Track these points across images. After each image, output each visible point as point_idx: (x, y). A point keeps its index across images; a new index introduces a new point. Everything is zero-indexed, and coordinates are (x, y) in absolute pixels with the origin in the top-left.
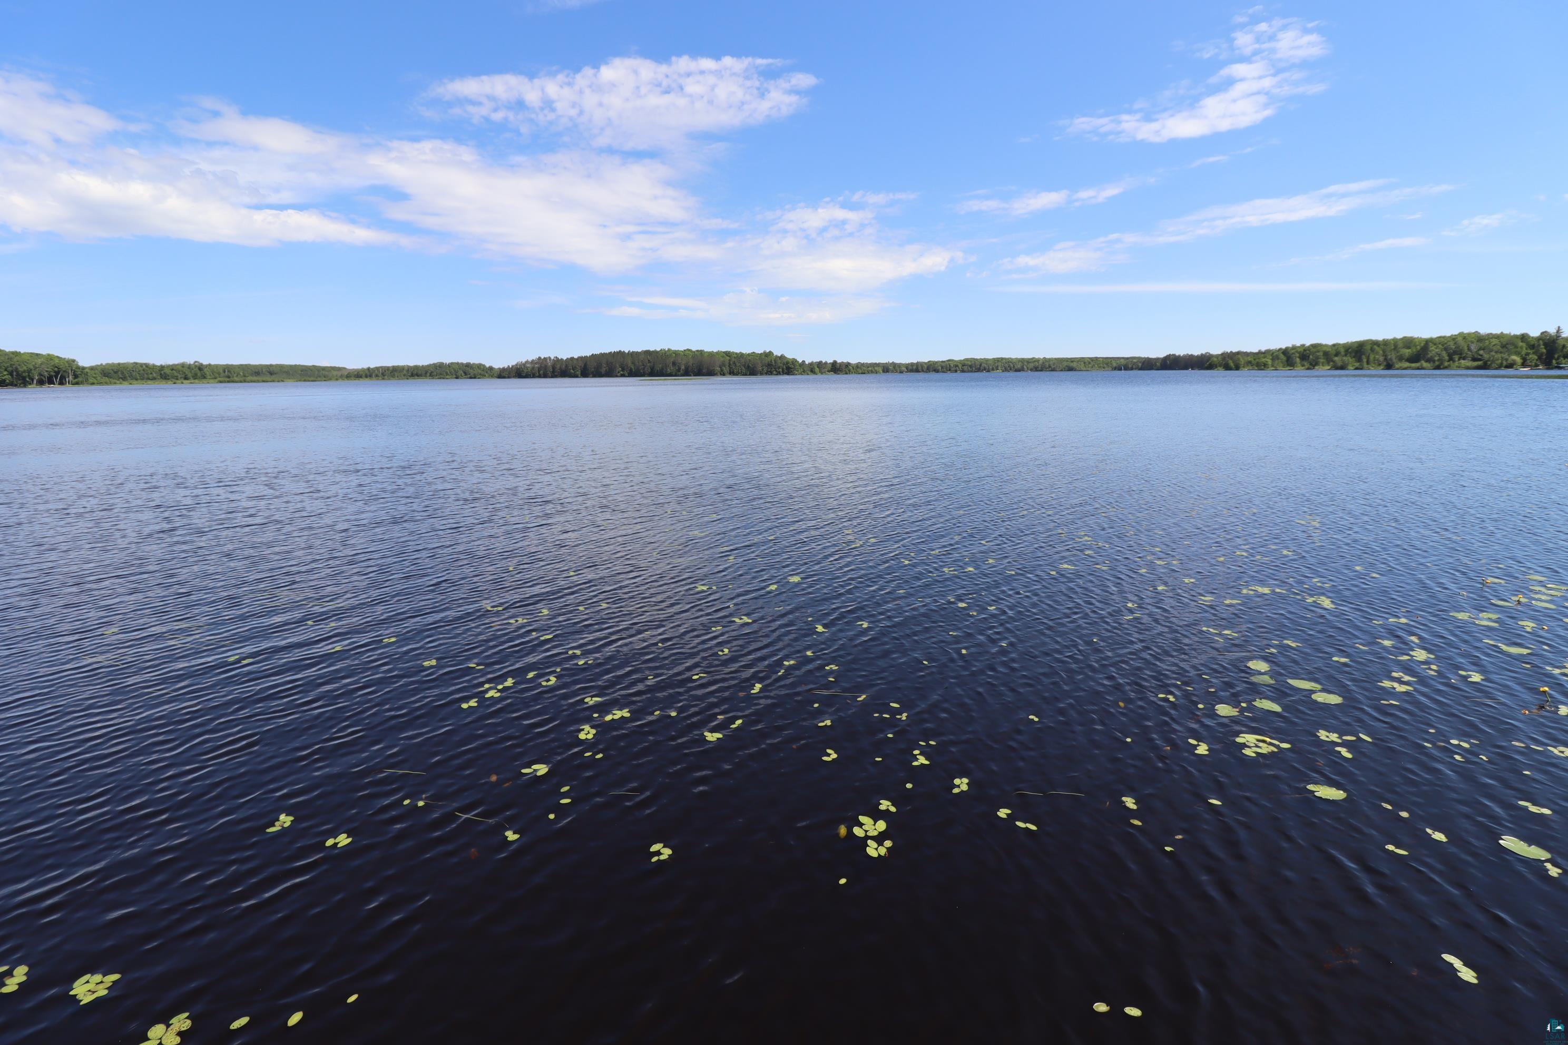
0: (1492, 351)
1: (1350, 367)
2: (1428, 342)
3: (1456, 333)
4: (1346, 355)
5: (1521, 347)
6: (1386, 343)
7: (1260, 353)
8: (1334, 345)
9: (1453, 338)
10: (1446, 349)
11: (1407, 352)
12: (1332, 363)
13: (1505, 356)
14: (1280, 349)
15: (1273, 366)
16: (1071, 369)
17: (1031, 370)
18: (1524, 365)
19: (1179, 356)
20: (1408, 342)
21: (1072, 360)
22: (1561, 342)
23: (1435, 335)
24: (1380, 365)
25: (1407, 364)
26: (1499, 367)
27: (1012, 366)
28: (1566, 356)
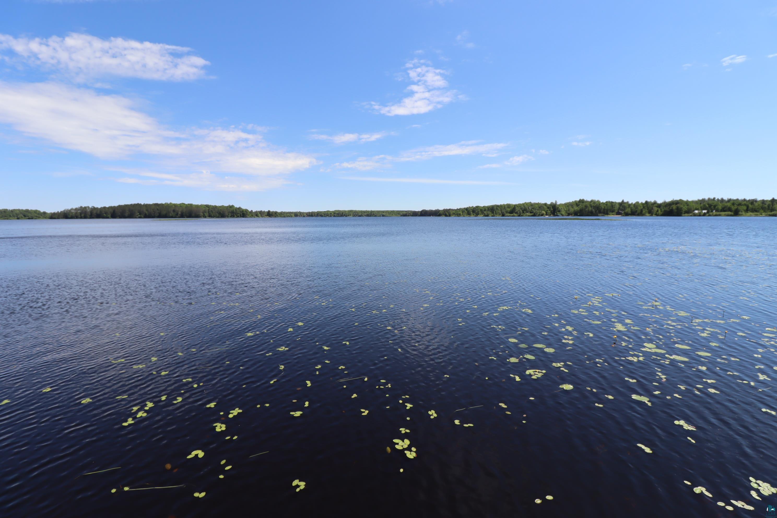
0: (536, 209)
1: (490, 216)
2: (515, 206)
3: (524, 202)
4: (488, 211)
5: (545, 208)
6: (501, 206)
7: (457, 209)
8: (483, 207)
9: (523, 204)
10: (521, 209)
11: (509, 210)
12: (484, 214)
13: (540, 211)
14: (465, 208)
15: (463, 215)
16: (383, 216)
17: (366, 216)
18: (547, 215)
19: (427, 210)
20: (509, 206)
21: (383, 212)
22: (557, 206)
23: (517, 203)
24: (500, 215)
25: (509, 215)
26: (539, 216)
27: (357, 214)
28: (559, 211)
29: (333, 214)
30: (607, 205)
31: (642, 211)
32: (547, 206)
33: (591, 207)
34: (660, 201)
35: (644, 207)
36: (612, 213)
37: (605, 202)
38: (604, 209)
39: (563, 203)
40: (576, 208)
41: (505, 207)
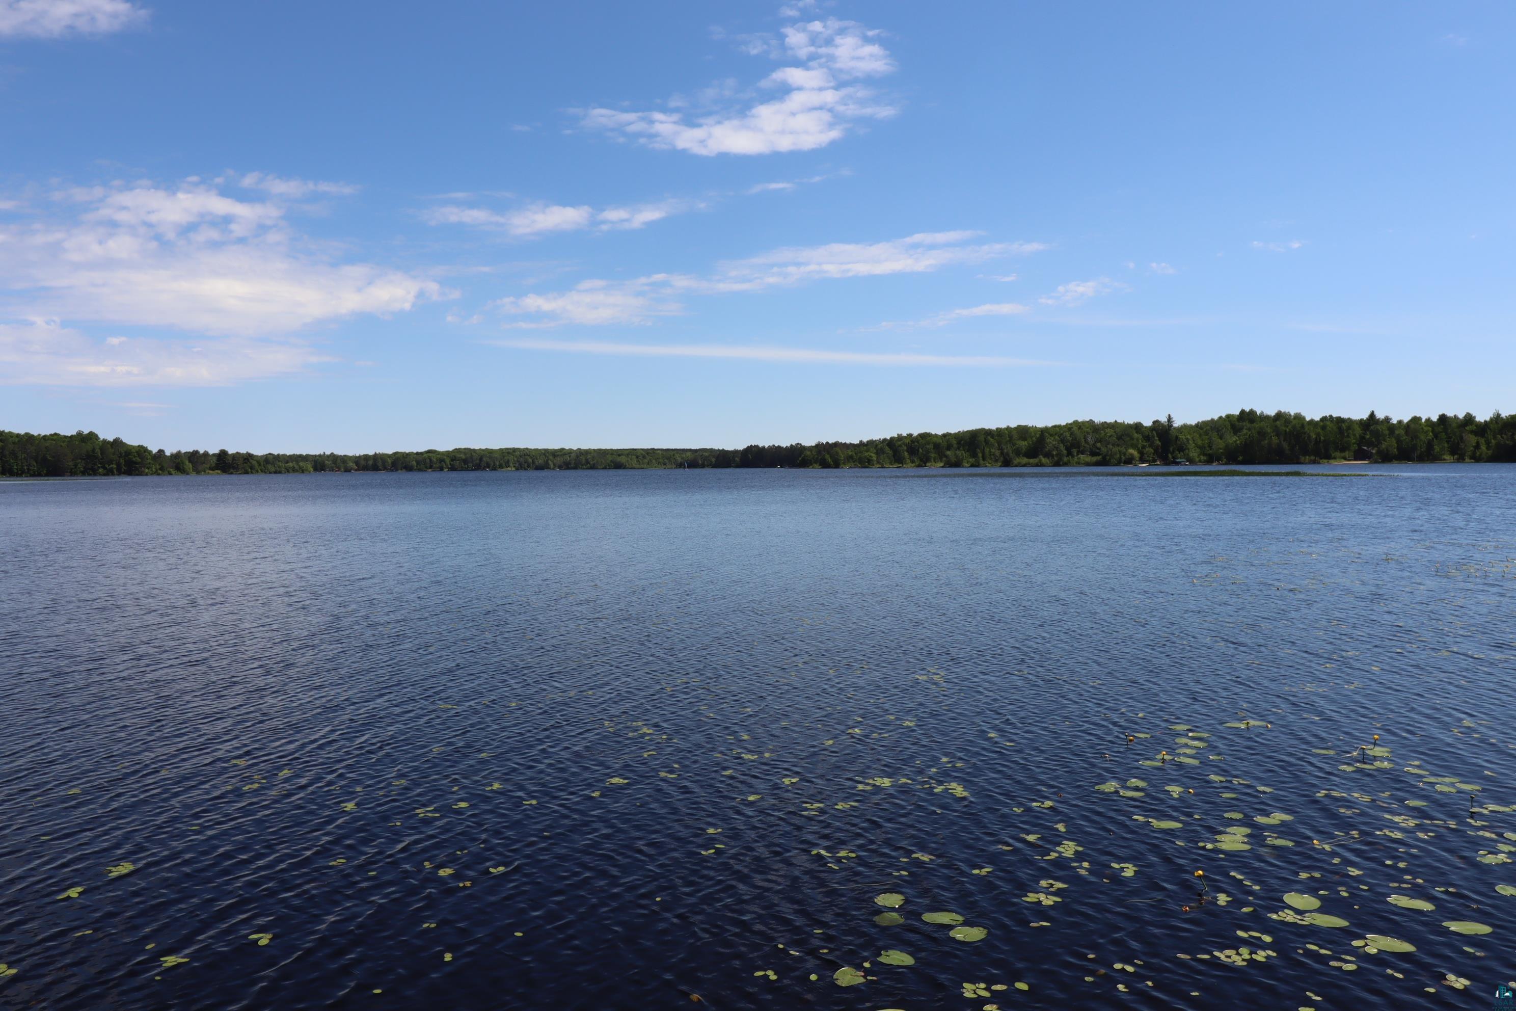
0: (1108, 443)
1: (965, 464)
2: (1044, 431)
3: (1070, 421)
4: (959, 448)
5: (1137, 440)
6: (998, 433)
7: (861, 444)
8: (944, 436)
9: (1069, 427)
10: (1062, 441)
11: (1023, 444)
12: (944, 459)
13: (1123, 449)
14: (885, 440)
15: (878, 462)
16: (618, 466)
17: (560, 467)
18: (1142, 461)
19: (764, 447)
20: (1023, 431)
22: (1173, 432)
23: (1050, 425)
24: (996, 461)
25: (1025, 460)
26: (1118, 464)
27: (530, 460)
28: (1181, 449)
29: (448, 461)
30: (1324, 428)
31: (1430, 445)
32: (1142, 434)
33: (1278, 435)
34: (1482, 416)
35: (1436, 436)
36: (1343, 455)
37: (1317, 418)
38: (1317, 442)
39: (1192, 421)
40: (1232, 439)
41: (1011, 437)
